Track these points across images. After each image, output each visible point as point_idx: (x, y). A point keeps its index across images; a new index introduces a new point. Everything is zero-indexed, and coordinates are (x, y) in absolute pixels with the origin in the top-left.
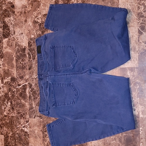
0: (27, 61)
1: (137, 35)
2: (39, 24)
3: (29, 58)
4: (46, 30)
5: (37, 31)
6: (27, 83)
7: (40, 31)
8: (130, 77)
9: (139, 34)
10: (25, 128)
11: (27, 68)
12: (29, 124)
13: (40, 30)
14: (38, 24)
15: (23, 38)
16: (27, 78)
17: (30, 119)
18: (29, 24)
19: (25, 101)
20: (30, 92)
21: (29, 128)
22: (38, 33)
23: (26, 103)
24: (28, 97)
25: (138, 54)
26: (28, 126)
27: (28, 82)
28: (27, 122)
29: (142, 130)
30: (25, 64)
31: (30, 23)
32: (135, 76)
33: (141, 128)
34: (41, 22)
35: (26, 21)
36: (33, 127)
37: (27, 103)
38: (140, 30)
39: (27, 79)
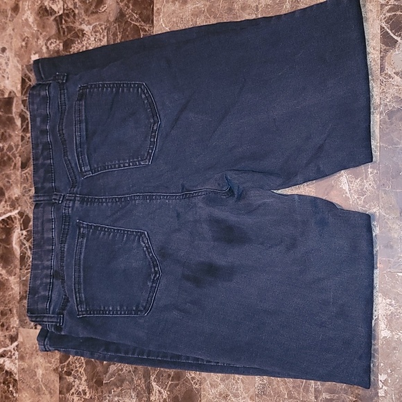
0: (17, 139)
1: (378, 48)
2: (58, 18)
3: (24, 131)
4: (79, 37)
5: (49, 39)
6: (14, 213)
7: (59, 39)
8: (348, 195)
9: (384, 47)
10: (6, 359)
11: (15, 164)
12: (17, 346)
13: (58, 36)
14: (53, 18)
15: (6, 63)
16: (16, 196)
17: (21, 329)
18: (27, 20)
19: (7, 272)
20: (25, 242)
21: (17, 361)
22: (52, 47)
23: (12, 279)
24: (18, 257)
25: (378, 116)
26: (17, 353)
27: (19, 208)
28: (13, 339)
29: (385, 383)
30: (10, 148)
31: (29, 15)
32: (368, 194)
33: (382, 377)
34: (61, 12)
35: (16, 9)
36: (30, 358)
37: (13, 277)
38: (390, 32)
39: (16, 198)
